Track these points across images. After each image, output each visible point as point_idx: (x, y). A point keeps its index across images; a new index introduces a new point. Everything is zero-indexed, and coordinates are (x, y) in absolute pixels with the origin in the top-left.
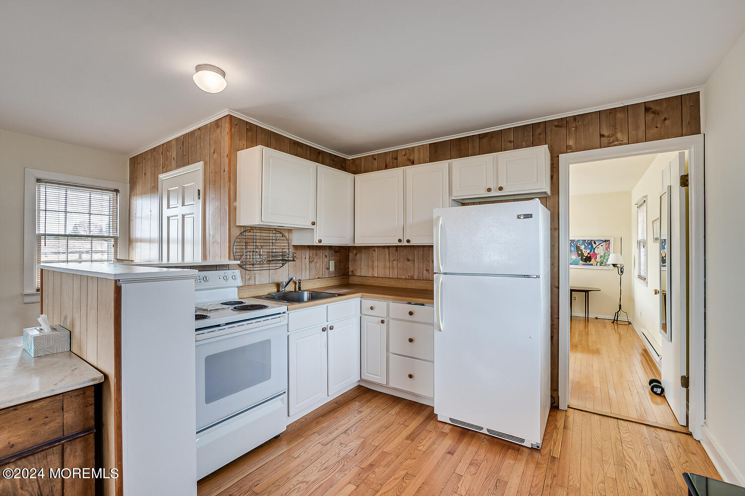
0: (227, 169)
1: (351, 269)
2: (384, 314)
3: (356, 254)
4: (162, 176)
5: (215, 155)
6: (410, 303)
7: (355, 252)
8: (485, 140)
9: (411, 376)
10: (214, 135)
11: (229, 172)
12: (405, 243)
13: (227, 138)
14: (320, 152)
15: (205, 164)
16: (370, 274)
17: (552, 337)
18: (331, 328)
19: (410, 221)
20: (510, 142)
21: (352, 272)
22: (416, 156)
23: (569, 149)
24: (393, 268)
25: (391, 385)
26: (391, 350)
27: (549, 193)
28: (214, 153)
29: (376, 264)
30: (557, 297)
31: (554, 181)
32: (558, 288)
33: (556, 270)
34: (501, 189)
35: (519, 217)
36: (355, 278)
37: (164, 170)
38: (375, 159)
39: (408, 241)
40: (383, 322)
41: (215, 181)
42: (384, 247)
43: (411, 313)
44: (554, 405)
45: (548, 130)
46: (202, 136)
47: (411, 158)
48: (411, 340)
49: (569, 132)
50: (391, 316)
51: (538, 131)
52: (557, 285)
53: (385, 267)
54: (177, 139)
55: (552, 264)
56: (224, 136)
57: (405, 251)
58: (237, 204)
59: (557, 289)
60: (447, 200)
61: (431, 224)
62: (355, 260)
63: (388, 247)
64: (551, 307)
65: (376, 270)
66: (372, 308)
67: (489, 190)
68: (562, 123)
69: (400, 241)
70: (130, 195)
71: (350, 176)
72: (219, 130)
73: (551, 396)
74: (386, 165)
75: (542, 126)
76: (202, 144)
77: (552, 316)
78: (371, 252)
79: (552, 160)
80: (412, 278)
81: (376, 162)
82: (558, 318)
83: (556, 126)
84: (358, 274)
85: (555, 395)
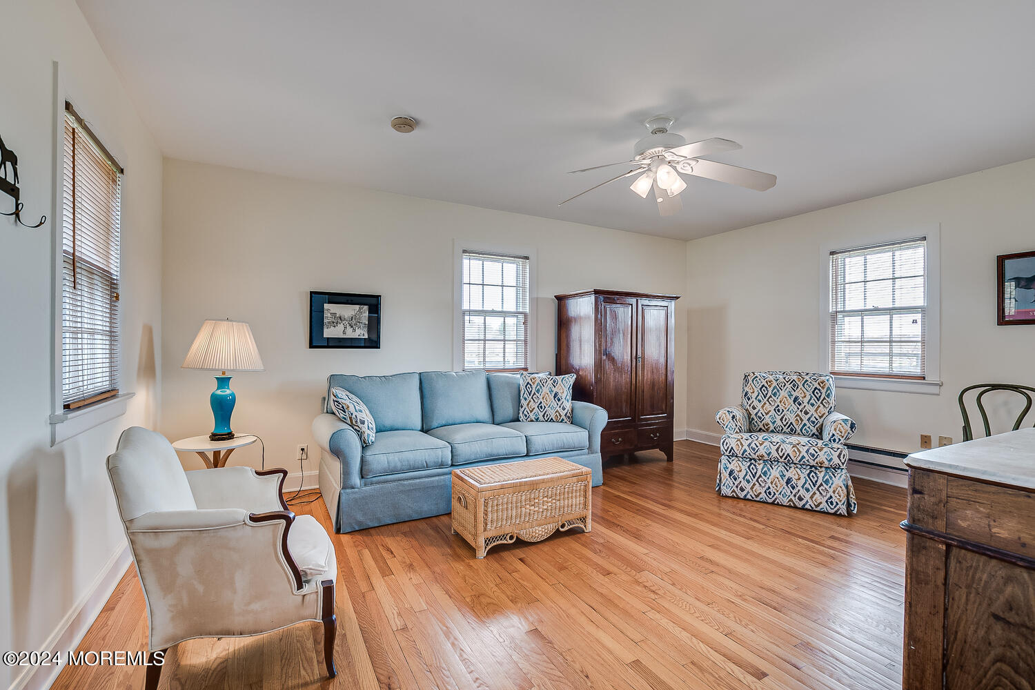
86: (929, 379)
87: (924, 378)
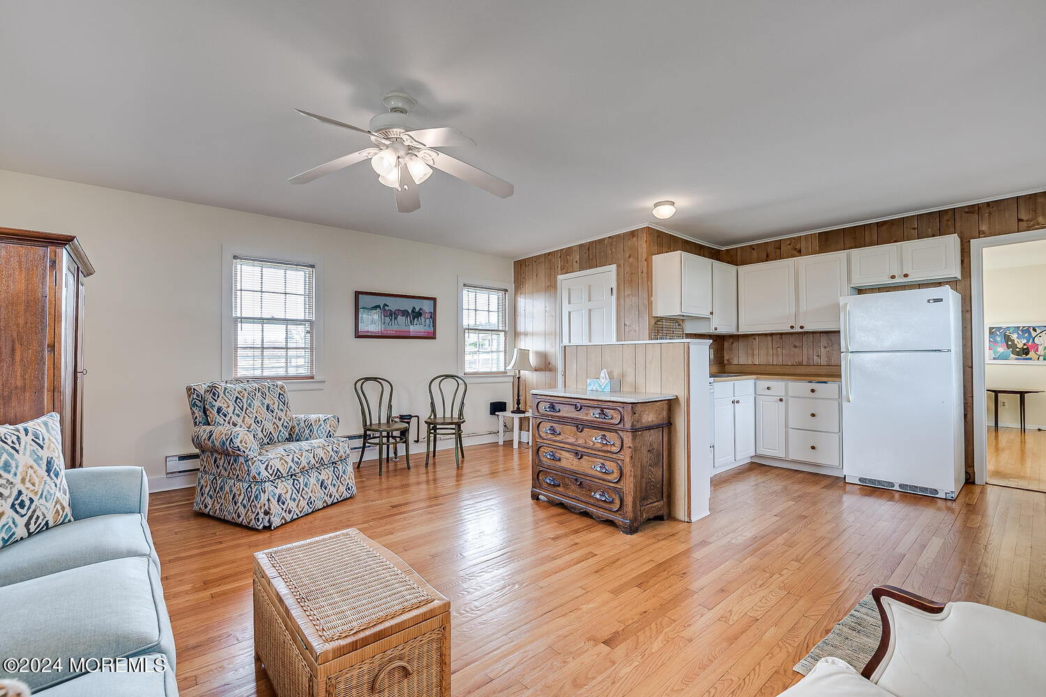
0: (645, 271)
1: (726, 357)
2: (782, 394)
3: (732, 343)
4: (560, 277)
5: (631, 260)
6: (811, 382)
7: (731, 340)
8: (884, 228)
9: (813, 448)
10: (629, 243)
11: (647, 273)
12: (798, 329)
13: (645, 245)
14: (701, 247)
15: (618, 266)
16: (750, 363)
17: (965, 416)
18: (738, 402)
19: (803, 307)
20: (914, 229)
21: (728, 360)
22: (803, 245)
23: (981, 234)
24: (777, 356)
25: (791, 457)
26: (790, 425)
27: (960, 277)
28: (630, 257)
29: (756, 352)
30: (970, 377)
31: (964, 265)
32: (972, 367)
33: (969, 350)
34: (906, 276)
35: (929, 301)
36: (731, 366)
37: (564, 271)
38: (754, 249)
39: (802, 327)
40: (781, 400)
41: (631, 281)
42: (766, 335)
43: (813, 391)
44: (970, 481)
45: (957, 217)
46: (614, 243)
47: (798, 247)
48: (813, 415)
49: (982, 218)
50: (791, 394)
51: (946, 218)
52: (970, 365)
53: (767, 354)
54: (581, 246)
55: (964, 346)
56: (643, 245)
57: (792, 338)
58: (653, 299)
59: (970, 369)
60: (846, 289)
61: (836, 309)
62: (731, 349)
63: (772, 334)
64: (964, 386)
65: (756, 357)
66: (768, 388)
67: (893, 277)
68: (975, 210)
69: (792, 327)
70: (515, 294)
71: (732, 268)
72: (635, 239)
73: (966, 472)
74: (767, 254)
75: (950, 213)
76: (614, 250)
77: (964, 395)
78: (750, 341)
79: (962, 245)
80: (800, 364)
81: (755, 252)
82: (973, 397)
83: (966, 213)
84: (735, 362)
85: (970, 471)
86: (317, 378)
87: (312, 378)
